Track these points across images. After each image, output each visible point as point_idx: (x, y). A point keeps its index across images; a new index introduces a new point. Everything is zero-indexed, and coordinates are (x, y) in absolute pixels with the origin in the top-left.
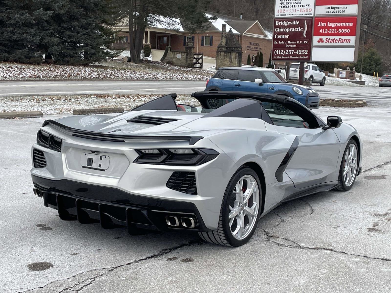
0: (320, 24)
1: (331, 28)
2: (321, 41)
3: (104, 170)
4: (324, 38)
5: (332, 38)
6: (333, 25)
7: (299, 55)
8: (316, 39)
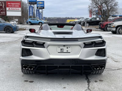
0: (8, 4)
1: (12, 5)
2: (9, 9)
3: (70, 53)
4: (10, 8)
5: (13, 8)
6: (13, 4)
7: (2, 14)
8: (7, 8)
